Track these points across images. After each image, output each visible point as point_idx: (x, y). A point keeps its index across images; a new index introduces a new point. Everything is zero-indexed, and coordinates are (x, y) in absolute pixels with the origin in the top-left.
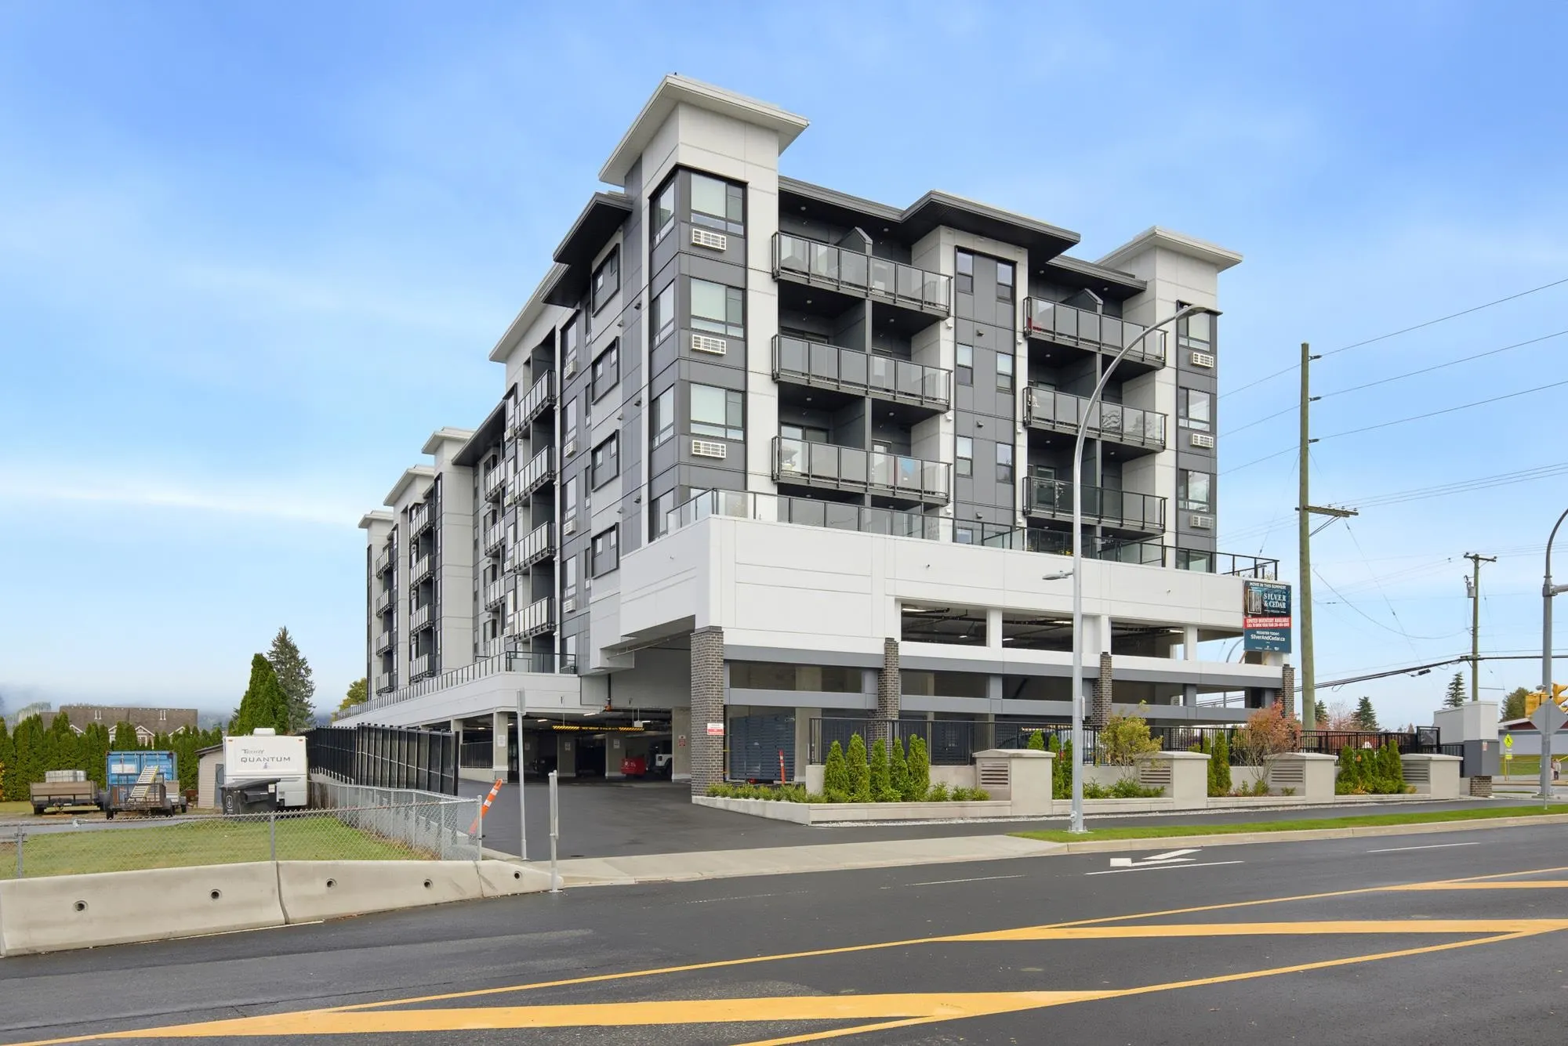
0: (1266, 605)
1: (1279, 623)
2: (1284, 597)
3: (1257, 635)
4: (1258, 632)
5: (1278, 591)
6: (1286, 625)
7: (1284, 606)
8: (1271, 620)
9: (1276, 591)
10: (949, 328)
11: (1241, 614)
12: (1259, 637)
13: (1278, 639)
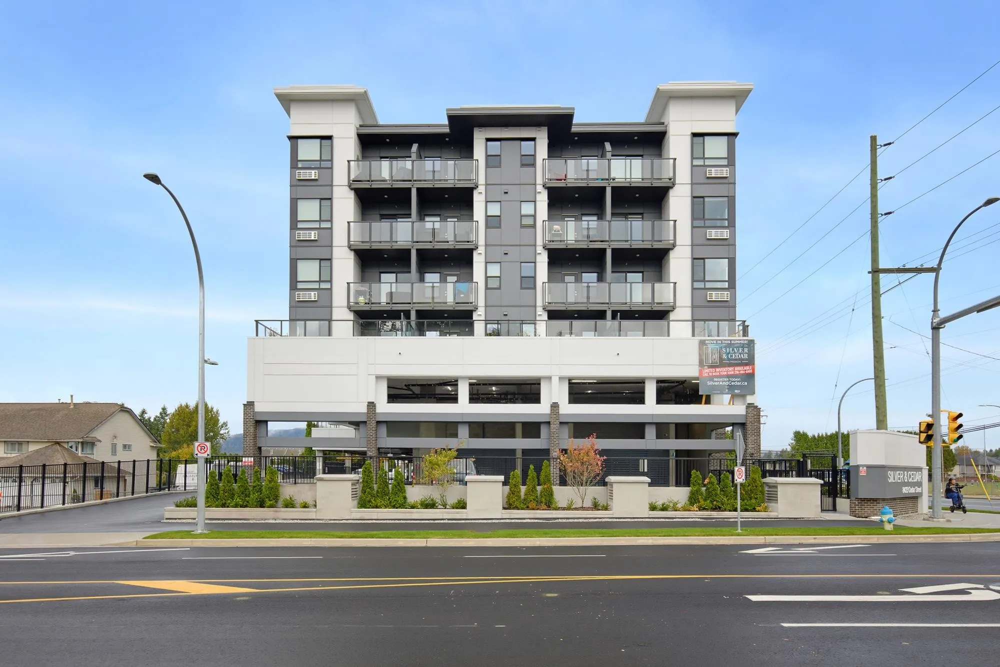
0: (724, 356)
1: (739, 371)
2: (746, 350)
3: (714, 382)
4: (715, 379)
5: (739, 345)
6: (749, 372)
7: (746, 356)
8: (731, 369)
9: (736, 345)
10: (481, 193)
11: (698, 366)
12: (716, 383)
13: (739, 384)
